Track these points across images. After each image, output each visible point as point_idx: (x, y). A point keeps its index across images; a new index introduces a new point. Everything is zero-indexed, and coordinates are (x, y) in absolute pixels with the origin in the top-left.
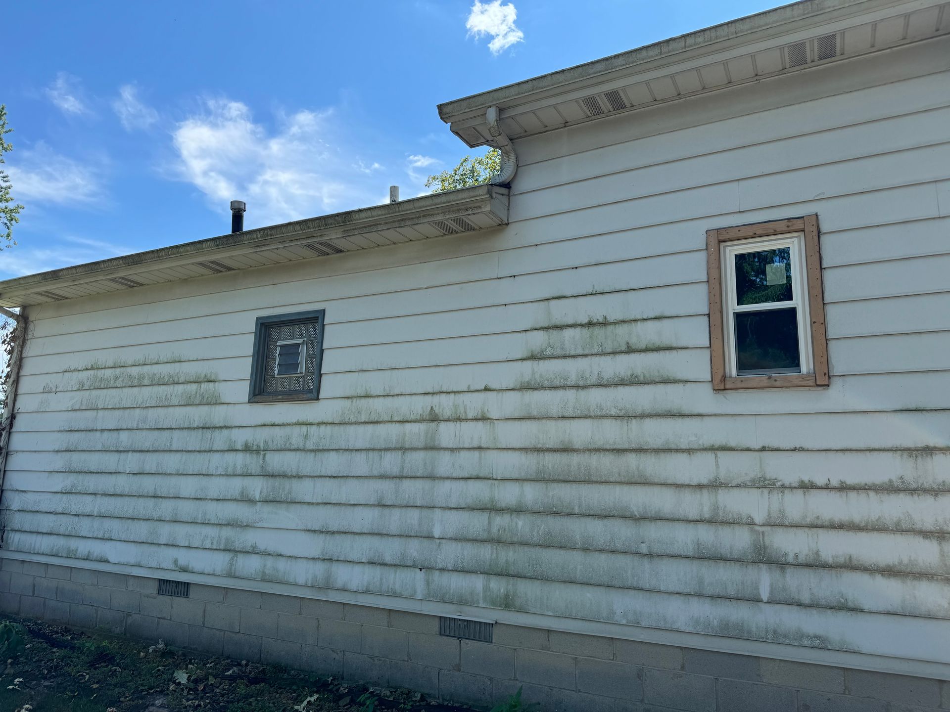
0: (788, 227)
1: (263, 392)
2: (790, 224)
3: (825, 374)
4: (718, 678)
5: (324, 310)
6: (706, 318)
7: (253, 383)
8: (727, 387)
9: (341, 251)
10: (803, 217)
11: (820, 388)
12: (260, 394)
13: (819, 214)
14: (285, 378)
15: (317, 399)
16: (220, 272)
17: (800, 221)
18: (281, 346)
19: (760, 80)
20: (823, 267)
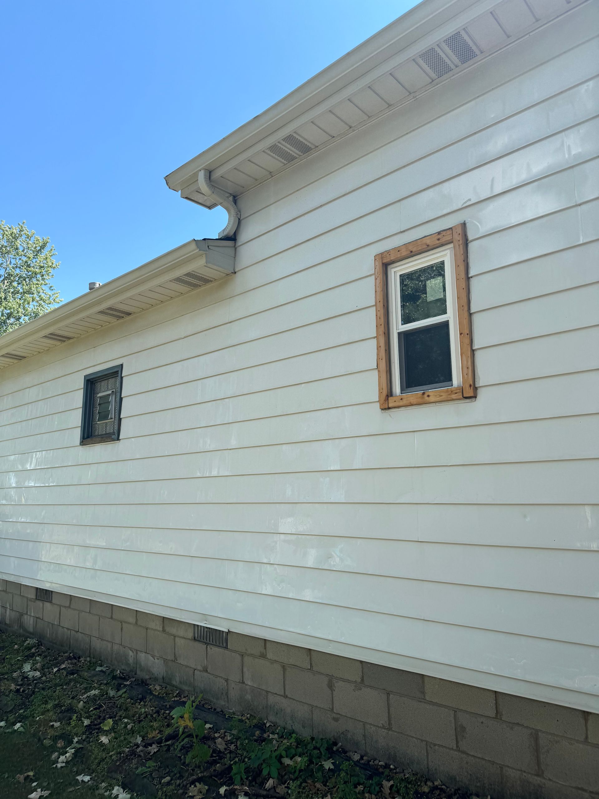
0: (439, 240)
1: (91, 436)
2: (440, 236)
3: (470, 386)
4: (390, 692)
5: (122, 365)
6: (375, 340)
7: (83, 429)
8: (390, 405)
9: (130, 314)
10: (451, 229)
11: (468, 400)
12: (88, 437)
13: (466, 222)
14: (102, 423)
15: (118, 439)
16: (65, 341)
17: (449, 232)
18: (100, 398)
19: (416, 96)
20: (470, 276)
